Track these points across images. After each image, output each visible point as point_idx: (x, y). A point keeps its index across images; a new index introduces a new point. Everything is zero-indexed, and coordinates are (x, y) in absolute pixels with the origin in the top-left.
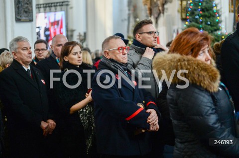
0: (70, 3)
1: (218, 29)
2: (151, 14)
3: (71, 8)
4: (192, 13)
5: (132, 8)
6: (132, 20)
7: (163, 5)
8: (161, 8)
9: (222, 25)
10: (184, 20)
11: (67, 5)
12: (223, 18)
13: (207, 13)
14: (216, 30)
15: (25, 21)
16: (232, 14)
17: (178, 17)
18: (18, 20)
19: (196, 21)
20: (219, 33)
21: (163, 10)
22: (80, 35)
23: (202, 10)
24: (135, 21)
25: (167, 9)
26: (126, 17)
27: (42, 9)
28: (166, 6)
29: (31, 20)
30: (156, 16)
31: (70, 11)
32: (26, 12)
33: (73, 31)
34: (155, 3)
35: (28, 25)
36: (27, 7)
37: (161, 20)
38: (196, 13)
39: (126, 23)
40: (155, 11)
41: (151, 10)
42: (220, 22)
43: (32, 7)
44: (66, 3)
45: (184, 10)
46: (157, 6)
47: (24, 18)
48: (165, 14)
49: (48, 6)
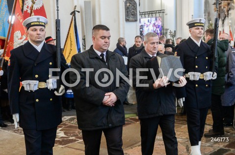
0: (165, 11)
2: (219, 17)
3: (166, 14)
5: (207, 14)
6: (207, 22)
7: (228, 11)
8: (226, 13)
11: (163, 12)
18: (127, 20)
21: (228, 15)
22: (171, 32)
24: (209, 23)
25: (231, 14)
27: (147, 15)
28: (229, 12)
29: (136, 21)
30: (223, 18)
31: (165, 16)
32: (133, 15)
33: (167, 30)
34: (222, 10)
35: (133, 24)
36: (133, 12)
37: (226, 22)
40: (222, 15)
41: (219, 15)
43: (137, 11)
44: (163, 11)
46: (224, 12)
47: (131, 19)
48: (229, 17)
49: (151, 13)
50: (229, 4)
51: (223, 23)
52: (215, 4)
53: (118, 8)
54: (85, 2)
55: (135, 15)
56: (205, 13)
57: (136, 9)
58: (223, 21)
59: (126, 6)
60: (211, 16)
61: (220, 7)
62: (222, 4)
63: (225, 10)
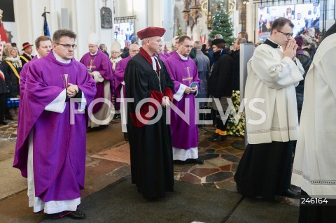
0: (137, 17)
1: (231, 35)
2: (188, 24)
3: (137, 20)
4: (215, 24)
5: (176, 20)
6: (176, 28)
7: (196, 19)
8: (194, 21)
9: (234, 32)
10: (209, 28)
12: (234, 27)
13: (224, 24)
14: (230, 35)
15: (108, 28)
16: (241, 25)
17: (205, 26)
18: (103, 27)
19: (217, 29)
20: (232, 37)
21: (196, 22)
23: (221, 22)
24: (178, 29)
25: (199, 21)
26: (173, 26)
29: (111, 28)
30: (191, 25)
31: (137, 22)
32: (108, 22)
34: (191, 18)
35: (109, 30)
36: (108, 19)
37: (195, 28)
38: (217, 24)
39: (173, 30)
40: (191, 22)
41: (188, 22)
42: (232, 30)
43: (112, 19)
44: (135, 17)
45: (209, 22)
47: (107, 26)
48: (197, 24)
49: (123, 19)
50: (197, 12)
51: (192, 30)
52: (184, 12)
53: (94, 16)
54: (62, 9)
55: (110, 22)
56: (174, 19)
57: (111, 16)
58: (192, 28)
59: (101, 13)
60: (180, 23)
61: (189, 15)
62: (191, 12)
63: (194, 17)
